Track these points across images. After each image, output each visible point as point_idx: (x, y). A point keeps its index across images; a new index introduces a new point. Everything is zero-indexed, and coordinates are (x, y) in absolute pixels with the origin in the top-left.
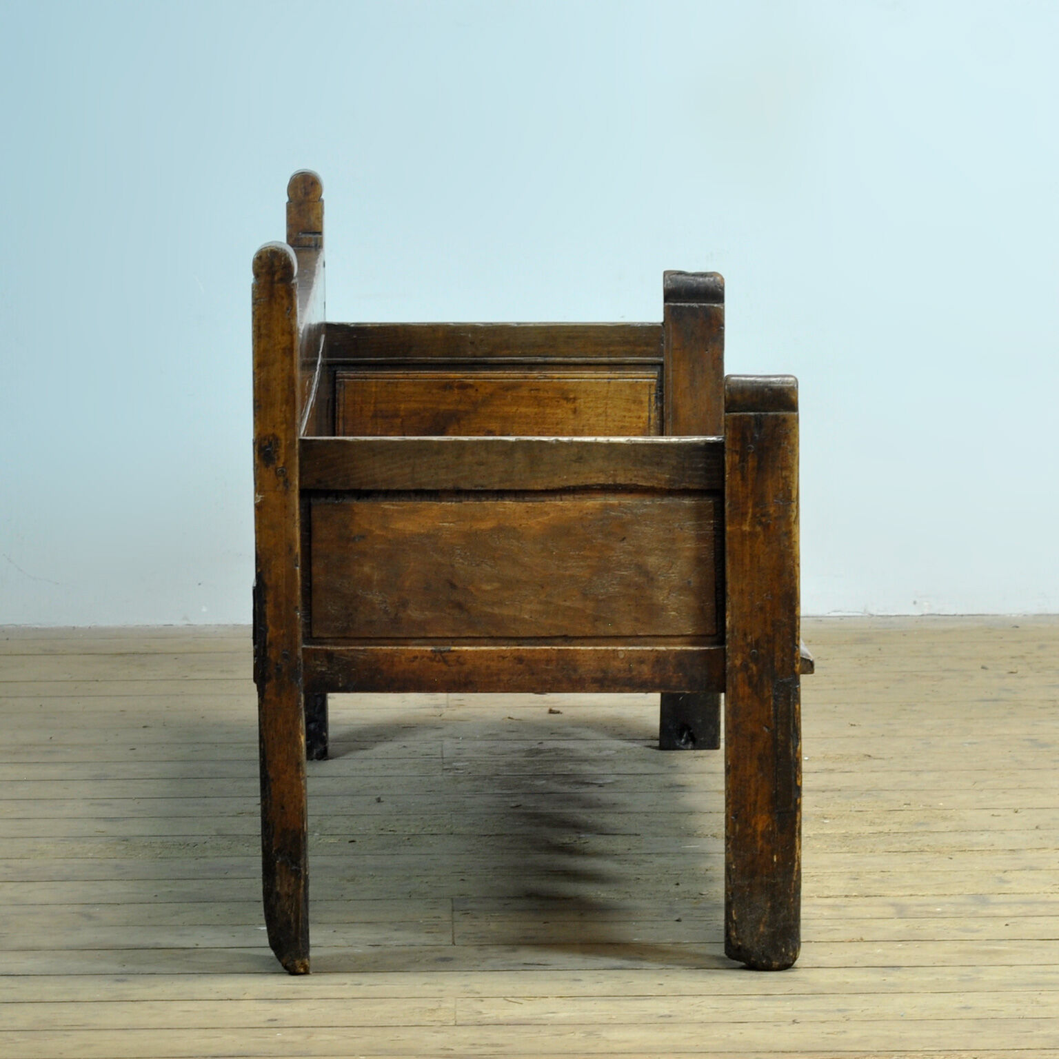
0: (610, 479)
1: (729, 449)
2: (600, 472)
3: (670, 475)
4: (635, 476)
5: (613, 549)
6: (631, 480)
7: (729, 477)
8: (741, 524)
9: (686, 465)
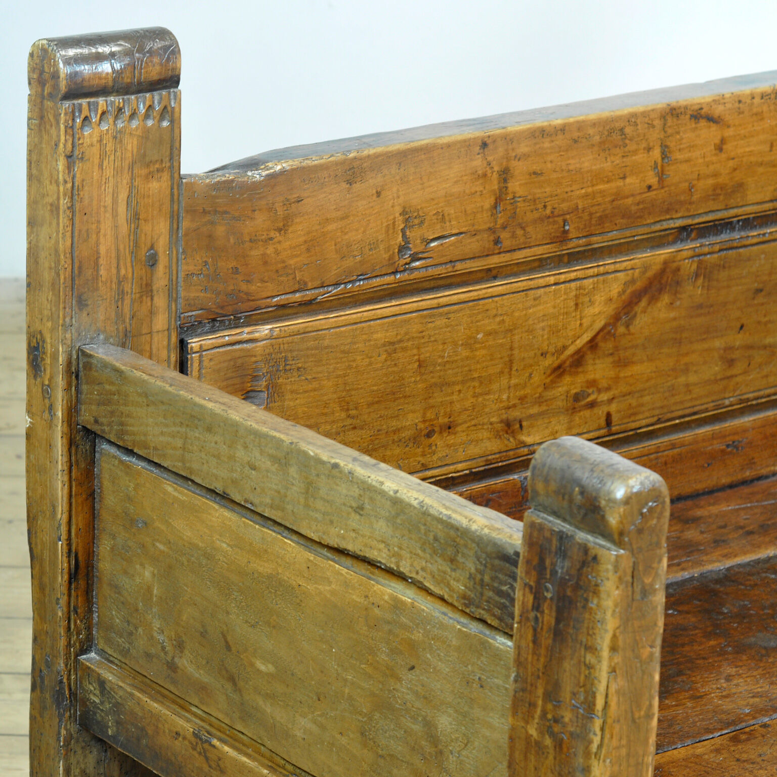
0: (393, 559)
1: (521, 578)
2: (383, 542)
3: (466, 586)
4: (423, 569)
5: (399, 680)
6: (417, 573)
7: (517, 628)
8: (527, 723)
9: (487, 579)
